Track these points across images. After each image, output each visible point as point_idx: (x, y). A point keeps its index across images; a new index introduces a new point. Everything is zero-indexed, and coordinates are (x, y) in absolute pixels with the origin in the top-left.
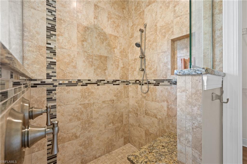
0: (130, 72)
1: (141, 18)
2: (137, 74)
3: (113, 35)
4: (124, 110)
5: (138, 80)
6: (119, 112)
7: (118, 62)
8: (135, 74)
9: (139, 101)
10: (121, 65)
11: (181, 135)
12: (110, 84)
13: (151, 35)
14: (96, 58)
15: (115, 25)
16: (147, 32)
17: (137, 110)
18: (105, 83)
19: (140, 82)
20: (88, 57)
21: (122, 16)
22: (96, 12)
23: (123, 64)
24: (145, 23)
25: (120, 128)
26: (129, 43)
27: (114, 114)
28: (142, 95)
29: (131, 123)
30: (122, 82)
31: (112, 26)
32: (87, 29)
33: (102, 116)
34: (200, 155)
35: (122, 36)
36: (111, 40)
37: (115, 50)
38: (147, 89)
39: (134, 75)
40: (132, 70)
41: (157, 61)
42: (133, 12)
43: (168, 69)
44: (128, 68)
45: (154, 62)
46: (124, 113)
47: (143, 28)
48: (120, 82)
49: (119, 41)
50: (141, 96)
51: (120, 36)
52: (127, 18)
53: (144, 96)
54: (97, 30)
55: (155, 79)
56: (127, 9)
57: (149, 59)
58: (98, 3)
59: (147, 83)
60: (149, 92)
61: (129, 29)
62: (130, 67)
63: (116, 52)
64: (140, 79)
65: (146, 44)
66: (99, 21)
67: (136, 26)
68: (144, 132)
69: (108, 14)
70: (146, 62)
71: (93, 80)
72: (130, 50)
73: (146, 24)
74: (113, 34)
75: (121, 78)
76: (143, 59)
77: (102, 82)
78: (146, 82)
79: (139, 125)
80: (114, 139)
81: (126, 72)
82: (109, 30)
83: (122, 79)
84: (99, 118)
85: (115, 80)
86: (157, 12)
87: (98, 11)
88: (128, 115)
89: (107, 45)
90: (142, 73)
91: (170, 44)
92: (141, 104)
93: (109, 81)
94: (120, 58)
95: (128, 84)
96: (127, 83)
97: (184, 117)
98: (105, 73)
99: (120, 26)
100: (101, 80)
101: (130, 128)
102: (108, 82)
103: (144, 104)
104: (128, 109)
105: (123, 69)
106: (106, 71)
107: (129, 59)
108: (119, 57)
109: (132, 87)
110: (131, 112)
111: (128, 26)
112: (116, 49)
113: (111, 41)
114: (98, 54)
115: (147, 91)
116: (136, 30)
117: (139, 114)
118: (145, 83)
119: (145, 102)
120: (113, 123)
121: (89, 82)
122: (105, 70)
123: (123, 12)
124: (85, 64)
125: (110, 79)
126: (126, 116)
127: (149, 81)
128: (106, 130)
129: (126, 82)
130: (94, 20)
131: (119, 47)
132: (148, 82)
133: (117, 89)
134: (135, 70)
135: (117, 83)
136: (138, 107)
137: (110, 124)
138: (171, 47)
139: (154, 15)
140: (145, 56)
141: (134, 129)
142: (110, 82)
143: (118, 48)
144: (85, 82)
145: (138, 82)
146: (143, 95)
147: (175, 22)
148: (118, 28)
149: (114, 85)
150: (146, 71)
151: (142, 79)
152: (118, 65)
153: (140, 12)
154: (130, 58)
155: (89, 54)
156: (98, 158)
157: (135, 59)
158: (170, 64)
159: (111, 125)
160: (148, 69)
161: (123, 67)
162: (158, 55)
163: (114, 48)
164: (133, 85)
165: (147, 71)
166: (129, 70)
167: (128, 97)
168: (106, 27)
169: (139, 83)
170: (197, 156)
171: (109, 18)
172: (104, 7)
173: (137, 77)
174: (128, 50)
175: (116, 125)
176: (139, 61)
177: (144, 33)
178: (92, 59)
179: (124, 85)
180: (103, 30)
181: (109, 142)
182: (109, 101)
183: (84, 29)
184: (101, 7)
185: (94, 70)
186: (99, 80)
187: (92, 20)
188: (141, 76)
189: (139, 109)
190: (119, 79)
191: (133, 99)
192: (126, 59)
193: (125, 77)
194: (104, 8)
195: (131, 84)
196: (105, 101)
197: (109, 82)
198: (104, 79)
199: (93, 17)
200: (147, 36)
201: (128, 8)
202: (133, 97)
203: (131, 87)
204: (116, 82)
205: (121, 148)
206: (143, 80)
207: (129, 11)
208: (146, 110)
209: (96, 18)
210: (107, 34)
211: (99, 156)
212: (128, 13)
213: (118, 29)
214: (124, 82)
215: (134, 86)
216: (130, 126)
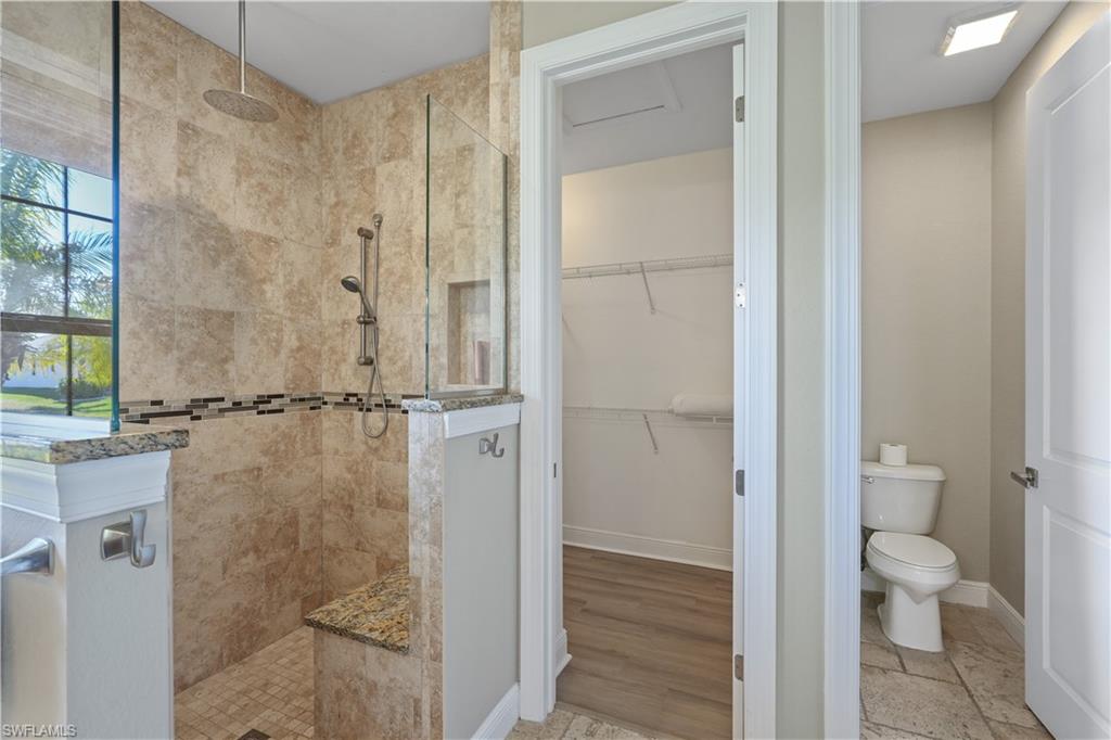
0: (325, 366)
1: (365, 190)
2: (350, 373)
3: (258, 235)
4: (300, 499)
5: (356, 395)
6: (280, 510)
7: (280, 330)
8: (343, 375)
9: (358, 463)
10: (290, 340)
11: (415, 526)
12: (245, 412)
13: (395, 254)
14: (186, 320)
15: (267, 196)
16: (382, 243)
17: (351, 495)
18: (222, 411)
19: (361, 400)
20: (153, 316)
21: (297, 164)
22: (186, 151)
23: (300, 338)
24: (377, 212)
25: (284, 566)
26: (324, 262)
27: (264, 519)
28: (366, 443)
29: (331, 544)
30: (292, 400)
31: (253, 200)
32: (145, 212)
33: (211, 528)
34: (440, 553)
35: (293, 237)
36: (250, 253)
37: (267, 287)
38: (382, 425)
39: (340, 378)
40: (334, 357)
41: (410, 340)
42: (338, 157)
43: (441, 366)
44: (320, 351)
45: (403, 339)
46: (301, 512)
47: (369, 226)
48: (287, 400)
49: (281, 256)
50: (363, 448)
51: (286, 238)
52: (315, 170)
53: (374, 446)
54: (191, 217)
55: (405, 393)
56: (316, 142)
57: (387, 328)
58: (194, 118)
59: (381, 406)
60: (388, 434)
61: (324, 213)
62: (326, 348)
63: (269, 295)
64: (362, 390)
65: (380, 279)
66: (199, 183)
67: (346, 210)
68: (374, 563)
69: (239, 160)
70: (380, 337)
71: (174, 401)
72: (325, 285)
73: (381, 218)
74: (258, 231)
75: (289, 388)
76: (370, 328)
77: (211, 405)
78: (379, 400)
79: (359, 543)
80: (260, 608)
81: (309, 362)
82: (240, 216)
83: (294, 389)
84: (198, 539)
85: (263, 396)
86: (412, 191)
87: (195, 146)
88: (320, 517)
89: (233, 269)
90: (368, 370)
91: (446, 298)
92: (364, 473)
93: (242, 400)
94: (288, 314)
95: (320, 408)
96: (312, 404)
97: (418, 491)
98: (225, 373)
99: (287, 200)
100: (207, 400)
101: (326, 562)
102: (237, 406)
103: (374, 471)
104: (319, 495)
105: (298, 356)
106: (229, 367)
107: (324, 318)
108: (281, 311)
109: (333, 417)
110: (330, 504)
111: (318, 201)
112: (268, 283)
113: (249, 258)
114: (198, 304)
115: (381, 430)
116: (347, 223)
117: (356, 506)
118: (376, 405)
119: (376, 464)
120: (257, 550)
121: (157, 409)
122: (225, 360)
123: (300, 149)
124: (140, 342)
125: (246, 393)
126: (309, 521)
127: (388, 398)
128: (229, 581)
129: (310, 399)
130: (180, 180)
131: (281, 276)
132: (386, 401)
133: (276, 428)
134: (345, 360)
135: (275, 404)
136: (353, 486)
137: (245, 554)
138: (450, 304)
139: (404, 196)
140: (375, 319)
141: (340, 563)
142: (243, 405)
143: (281, 280)
144: (137, 411)
145: (353, 400)
146: (370, 442)
147: (457, 239)
148: (280, 208)
149: (262, 412)
150: (381, 367)
151: (366, 392)
152: (279, 342)
153: (362, 167)
154: (326, 315)
155: (155, 305)
156: (192, 685)
157: (344, 323)
158: (445, 352)
159: (251, 557)
160: (387, 362)
161: (299, 349)
162: (415, 321)
163: (263, 281)
164: (338, 412)
165: (384, 366)
166: (324, 357)
167: (318, 452)
168: (228, 206)
169: (356, 404)
170: (436, 555)
171: (243, 171)
172: (221, 133)
173: (350, 385)
174: (319, 286)
175: (272, 556)
176: (356, 331)
177: (373, 243)
178: (171, 322)
179: (301, 409)
180: (215, 215)
181: (239, 622)
182: (240, 471)
183: (133, 214)
184: (209, 134)
185: (179, 366)
186: (198, 400)
187: (170, 180)
188: (364, 382)
189: (357, 490)
190: (282, 392)
191: (337, 457)
192: (309, 317)
193: (306, 384)
194: (219, 136)
195: (329, 407)
196: (224, 474)
197: (240, 403)
198: (220, 394)
199: (175, 169)
200: (382, 256)
201: (321, 138)
202: (336, 452)
203: (331, 418)
204: (270, 402)
205: (290, 636)
206: (370, 395)
207: (323, 147)
208: (379, 493)
209: (185, 171)
210: (232, 230)
211: (199, 679)
212: (321, 155)
213: (282, 213)
214: (302, 400)
215: (339, 415)
216: (326, 553)
